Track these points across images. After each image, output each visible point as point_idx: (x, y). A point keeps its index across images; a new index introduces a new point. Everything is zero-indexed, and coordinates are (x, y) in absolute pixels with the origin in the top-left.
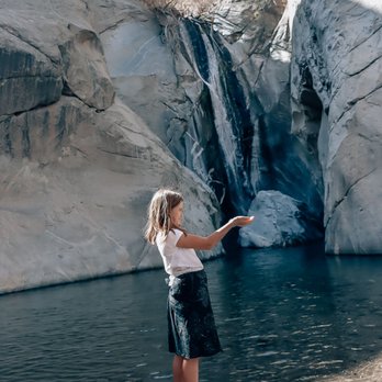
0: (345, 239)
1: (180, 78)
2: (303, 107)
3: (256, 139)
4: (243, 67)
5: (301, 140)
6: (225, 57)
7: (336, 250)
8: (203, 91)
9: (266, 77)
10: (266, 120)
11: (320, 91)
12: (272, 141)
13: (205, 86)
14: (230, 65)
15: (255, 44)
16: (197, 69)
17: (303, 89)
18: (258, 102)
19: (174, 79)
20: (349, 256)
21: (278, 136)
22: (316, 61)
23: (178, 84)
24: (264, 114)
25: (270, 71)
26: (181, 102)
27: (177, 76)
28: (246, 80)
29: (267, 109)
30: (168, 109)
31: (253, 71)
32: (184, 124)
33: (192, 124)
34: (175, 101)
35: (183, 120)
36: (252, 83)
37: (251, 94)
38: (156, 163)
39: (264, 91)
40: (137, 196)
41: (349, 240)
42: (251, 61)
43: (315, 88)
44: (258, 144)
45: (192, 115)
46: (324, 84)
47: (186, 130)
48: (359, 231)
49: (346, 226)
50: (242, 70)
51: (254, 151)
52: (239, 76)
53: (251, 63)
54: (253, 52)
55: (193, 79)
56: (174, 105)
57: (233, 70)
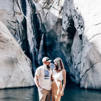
0: (90, 84)
1: (15, 13)
2: (67, 33)
3: (42, 41)
4: (40, 12)
5: (64, 45)
6: (33, 7)
7: (86, 87)
8: (24, 20)
9: (48, 18)
10: (47, 35)
11: (78, 28)
12: (48, 43)
13: (25, 18)
14: (35, 11)
15: (46, 4)
16: (22, 10)
17: (68, 26)
18: (44, 27)
19: (13, 13)
20: (91, 89)
21: (50, 42)
22: (77, 17)
23: (14, 15)
24: (46, 32)
25: (50, 16)
26: (14, 22)
27: (14, 12)
28: (40, 18)
29: (48, 31)
30: (9, 25)
31: (43, 15)
32: (15, 31)
33: (18, 32)
34: (12, 22)
35: (15, 30)
36: (43, 20)
37: (42, 24)
38: (14, 46)
39: (47, 23)
40: (7, 58)
41: (91, 84)
42: (43, 11)
43: (75, 26)
44: (42, 44)
45: (18, 29)
46: (79, 26)
47: (16, 34)
48: (96, 81)
49: (90, 79)
50: (39, 14)
51: (41, 46)
52: (38, 16)
53: (43, 12)
54: (44, 8)
55: (20, 14)
56: (11, 23)
57: (36, 13)
